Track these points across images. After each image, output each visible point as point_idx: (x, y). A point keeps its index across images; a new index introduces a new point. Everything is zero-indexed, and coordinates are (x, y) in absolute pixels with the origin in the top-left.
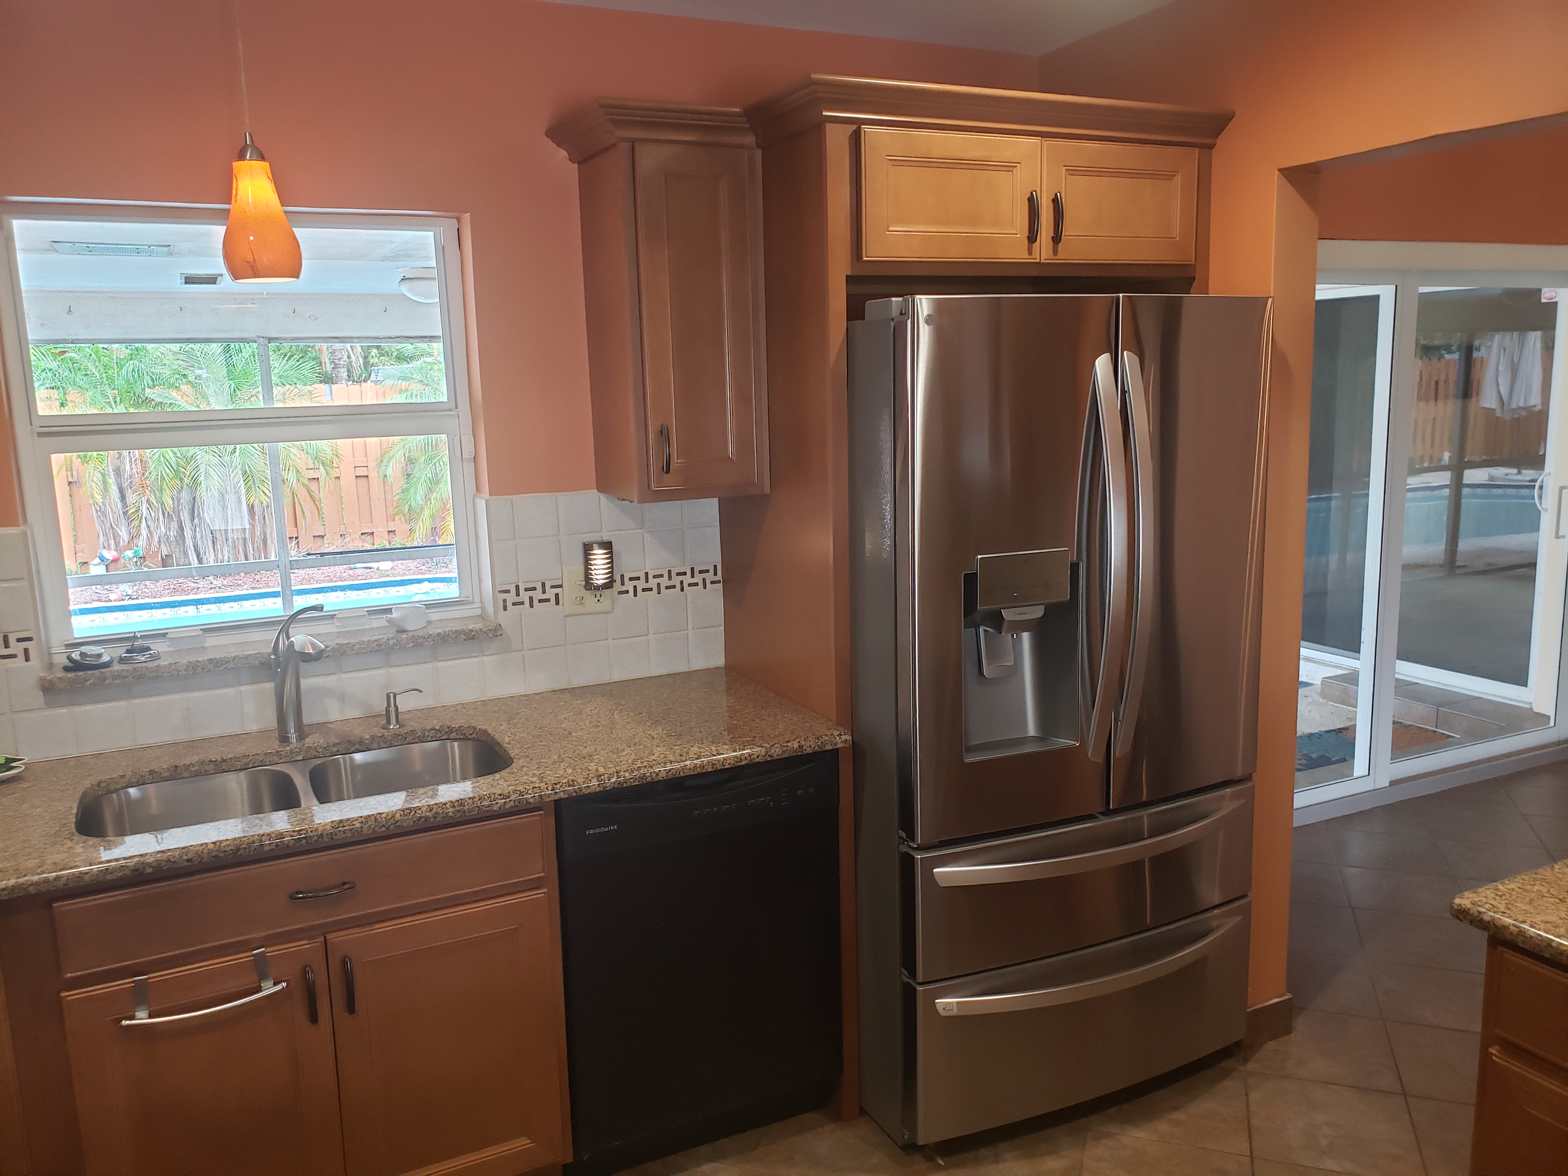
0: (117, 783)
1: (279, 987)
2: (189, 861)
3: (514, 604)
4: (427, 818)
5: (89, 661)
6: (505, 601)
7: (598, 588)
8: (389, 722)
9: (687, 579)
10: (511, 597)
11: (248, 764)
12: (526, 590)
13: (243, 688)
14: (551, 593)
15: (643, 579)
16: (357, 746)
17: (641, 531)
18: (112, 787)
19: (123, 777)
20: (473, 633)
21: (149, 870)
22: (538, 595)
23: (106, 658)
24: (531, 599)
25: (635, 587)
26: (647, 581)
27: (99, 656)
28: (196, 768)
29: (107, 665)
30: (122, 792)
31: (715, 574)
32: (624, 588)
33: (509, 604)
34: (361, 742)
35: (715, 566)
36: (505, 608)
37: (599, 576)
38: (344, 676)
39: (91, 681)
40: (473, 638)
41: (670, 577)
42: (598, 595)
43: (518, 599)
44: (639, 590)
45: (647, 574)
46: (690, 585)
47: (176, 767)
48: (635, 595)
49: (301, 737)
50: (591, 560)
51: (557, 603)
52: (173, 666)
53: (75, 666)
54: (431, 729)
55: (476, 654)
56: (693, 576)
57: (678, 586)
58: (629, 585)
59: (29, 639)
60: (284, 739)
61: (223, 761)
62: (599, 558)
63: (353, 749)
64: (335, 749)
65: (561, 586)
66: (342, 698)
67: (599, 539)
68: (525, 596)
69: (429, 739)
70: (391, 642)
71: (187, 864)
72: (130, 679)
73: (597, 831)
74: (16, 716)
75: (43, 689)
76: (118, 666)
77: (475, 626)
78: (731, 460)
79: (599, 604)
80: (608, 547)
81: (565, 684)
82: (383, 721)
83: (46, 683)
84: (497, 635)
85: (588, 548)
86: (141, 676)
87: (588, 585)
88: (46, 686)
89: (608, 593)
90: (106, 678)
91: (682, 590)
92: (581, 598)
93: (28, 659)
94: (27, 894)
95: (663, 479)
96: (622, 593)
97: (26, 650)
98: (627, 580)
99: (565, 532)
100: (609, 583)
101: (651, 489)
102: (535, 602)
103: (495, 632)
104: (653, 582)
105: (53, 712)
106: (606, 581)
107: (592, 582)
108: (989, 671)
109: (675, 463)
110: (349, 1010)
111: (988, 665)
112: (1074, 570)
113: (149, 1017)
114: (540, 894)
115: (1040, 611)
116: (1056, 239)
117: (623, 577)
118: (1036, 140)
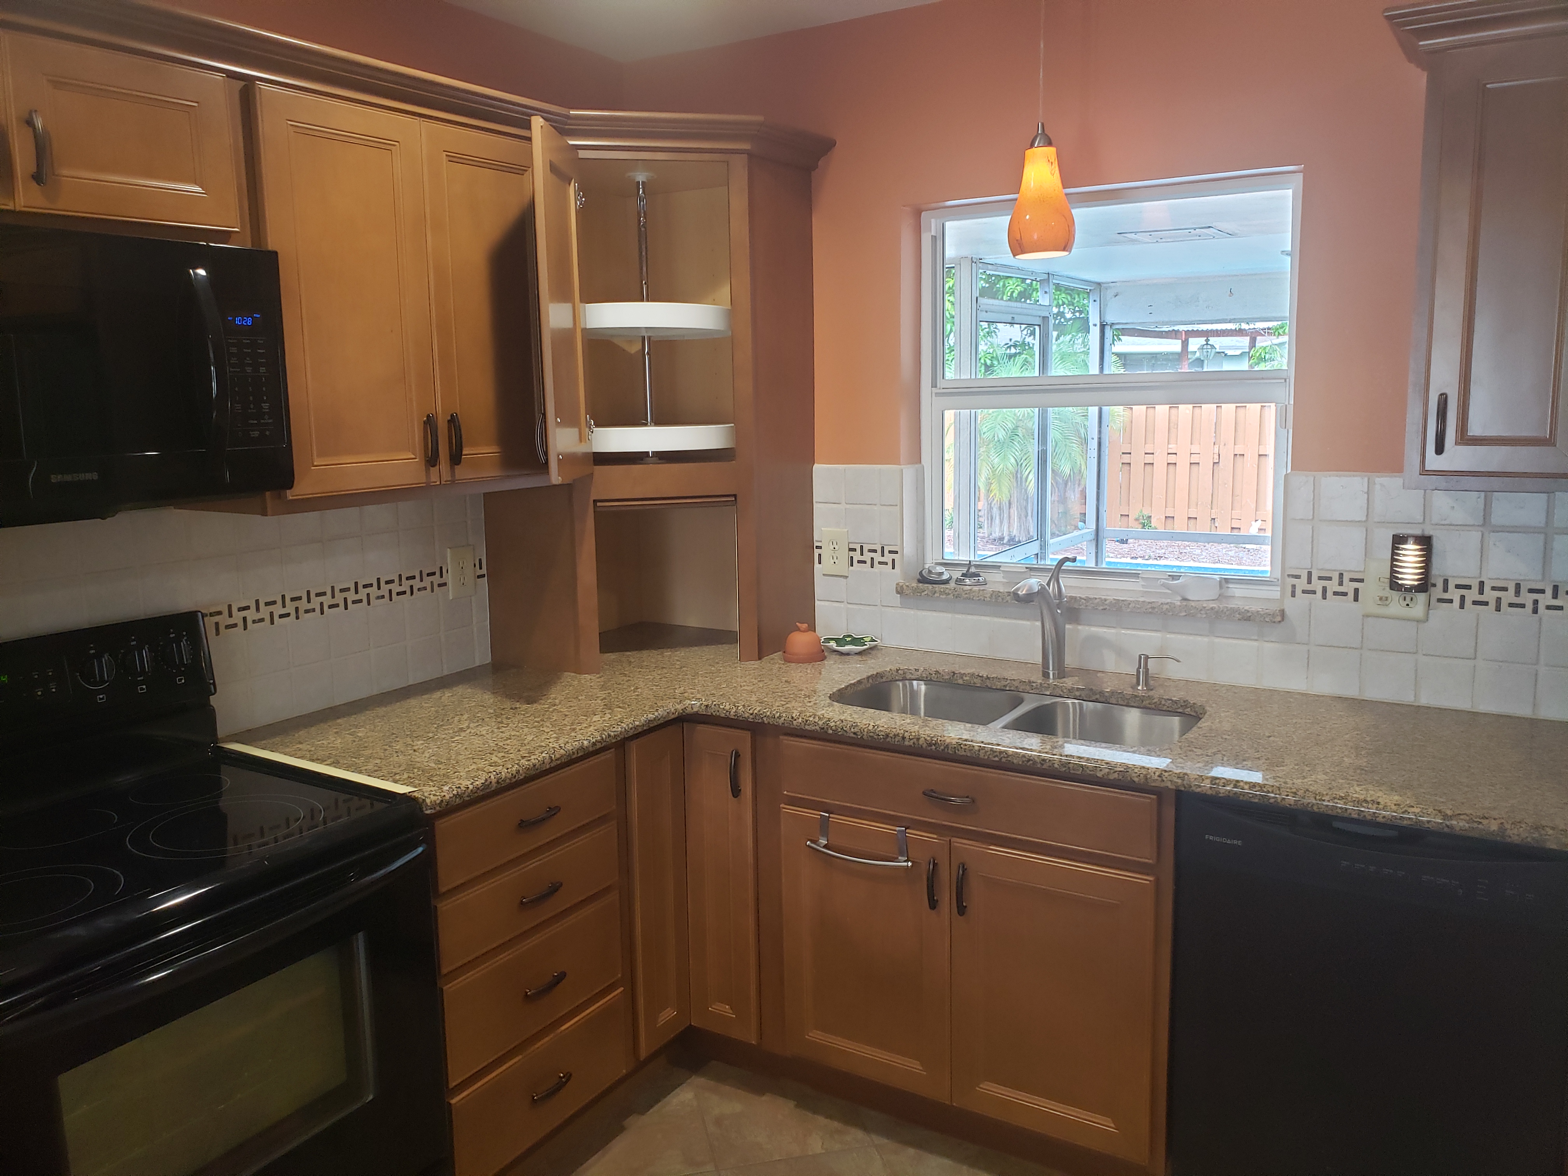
0: (911, 675)
1: (906, 864)
3: (1304, 592)
5: (934, 577)
6: (1294, 586)
7: (1410, 589)
8: (1138, 684)
9: (1546, 599)
10: (1302, 584)
11: (1005, 686)
12: (1320, 578)
14: (1349, 587)
15: (1476, 589)
16: (1098, 696)
17: (1481, 529)
18: (907, 676)
19: (914, 670)
20: (1249, 614)
22: (1333, 586)
23: (945, 577)
24: (1325, 589)
25: (1463, 597)
26: (1481, 592)
27: (941, 574)
28: (968, 678)
29: (946, 582)
32: (1446, 596)
33: (1298, 591)
34: (1101, 693)
36: (1293, 595)
37: (1410, 574)
38: (1121, 631)
39: (926, 593)
40: (1248, 619)
41: (1518, 593)
42: (1408, 599)
43: (1309, 587)
44: (1468, 601)
45: (1483, 583)
46: (1549, 608)
47: (953, 672)
48: (1462, 606)
49: (1059, 675)
50: (1398, 555)
51: (1356, 599)
52: (981, 592)
53: (923, 580)
54: (1168, 699)
55: (1256, 638)
57: (1529, 606)
58: (1454, 594)
59: (896, 552)
60: (1046, 675)
61: (988, 678)
62: (1411, 554)
63: (1094, 698)
64: (1078, 693)
65: (1362, 581)
66: (1120, 652)
67: (1418, 532)
68: (1318, 585)
69: (1164, 708)
70: (1165, 607)
72: (951, 596)
74: (884, 609)
75: (898, 592)
76: (952, 584)
77: (1254, 607)
78: (1547, 442)
79: (1407, 609)
80: (1425, 542)
81: (1352, 692)
82: (1135, 680)
83: (899, 589)
84: (1280, 622)
85: (1398, 540)
86: (958, 597)
87: (1394, 584)
88: (900, 591)
89: (1421, 597)
90: (935, 592)
91: (1535, 611)
92: (1387, 599)
93: (893, 568)
94: (763, 723)
95: (1434, 462)
96: (1440, 600)
97: (893, 560)
98: (1451, 586)
99: (1376, 520)
100: (1424, 585)
101: (1424, 472)
102: (1329, 594)
103: (1279, 619)
104: (1490, 595)
105: (905, 611)
106: (1416, 583)
107: (1400, 582)
109: (1457, 443)
110: (961, 910)
113: (825, 847)
114: (1146, 880)
117: (1446, 581)
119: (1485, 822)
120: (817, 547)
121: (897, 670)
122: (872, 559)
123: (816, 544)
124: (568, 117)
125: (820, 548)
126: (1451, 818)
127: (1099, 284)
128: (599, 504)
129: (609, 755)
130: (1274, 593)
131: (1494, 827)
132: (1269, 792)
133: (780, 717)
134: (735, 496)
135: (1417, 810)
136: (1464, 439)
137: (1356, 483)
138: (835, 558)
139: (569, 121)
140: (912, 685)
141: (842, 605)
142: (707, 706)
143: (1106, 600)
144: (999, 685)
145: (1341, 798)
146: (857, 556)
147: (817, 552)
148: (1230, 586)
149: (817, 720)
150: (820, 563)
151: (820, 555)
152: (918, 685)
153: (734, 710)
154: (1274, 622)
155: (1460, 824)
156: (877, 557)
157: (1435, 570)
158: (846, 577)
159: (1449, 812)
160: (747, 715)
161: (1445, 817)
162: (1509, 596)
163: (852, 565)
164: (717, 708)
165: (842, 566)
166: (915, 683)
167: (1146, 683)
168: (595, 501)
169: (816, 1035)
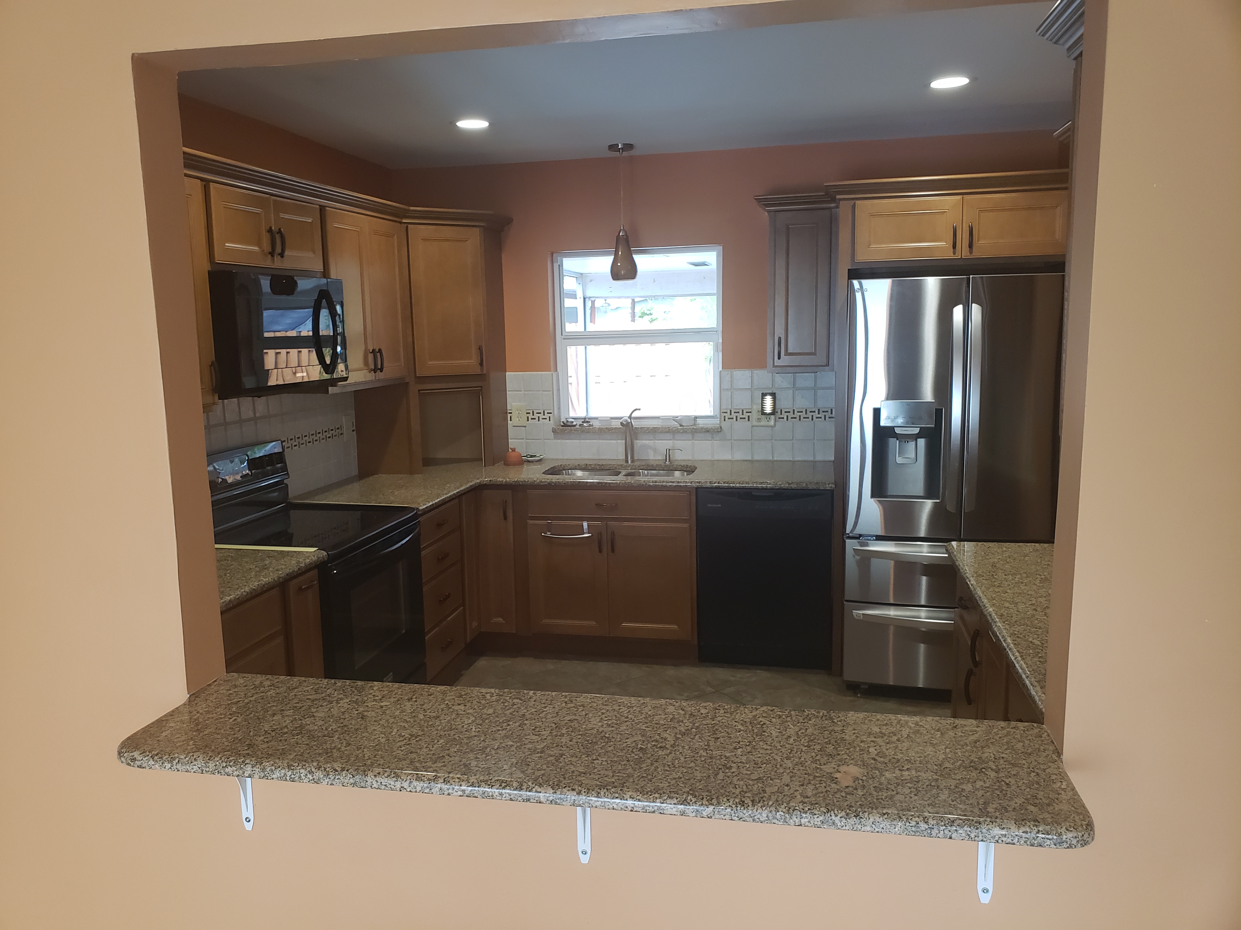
0: (567, 467)
1: (589, 535)
2: (565, 483)
3: (729, 419)
4: (643, 485)
5: (569, 424)
6: (725, 417)
7: (769, 414)
8: (666, 461)
9: (816, 415)
10: (728, 415)
11: (610, 467)
12: (735, 412)
13: (619, 441)
14: (746, 415)
15: (792, 412)
16: (651, 468)
17: (793, 389)
18: (566, 468)
19: (569, 465)
21: (553, 484)
22: (740, 415)
23: (574, 423)
24: (737, 417)
25: (787, 416)
26: (794, 414)
27: (573, 422)
28: (593, 466)
29: (575, 426)
30: (567, 471)
31: (832, 413)
32: (782, 416)
33: (726, 418)
34: (653, 466)
35: (832, 410)
36: (725, 420)
37: (768, 408)
38: (656, 441)
39: (568, 431)
40: (708, 431)
41: (806, 413)
42: (768, 418)
43: (731, 417)
44: (789, 418)
45: (794, 410)
46: (817, 418)
48: (787, 420)
49: (633, 461)
50: (764, 401)
51: (749, 420)
52: (594, 429)
53: (565, 425)
54: (680, 465)
55: (710, 439)
56: (819, 413)
57: (811, 418)
58: (785, 415)
59: (551, 413)
60: (627, 461)
61: (602, 465)
62: (768, 400)
63: (649, 468)
64: (642, 467)
65: (750, 412)
66: (655, 450)
67: (771, 391)
68: (734, 415)
69: (679, 469)
70: (674, 429)
71: (563, 484)
72: (579, 432)
73: (712, 505)
74: (545, 441)
76: (577, 427)
77: (709, 426)
78: (814, 354)
79: (768, 422)
80: (773, 395)
81: (750, 458)
83: (554, 430)
84: (720, 431)
85: (764, 395)
86: (583, 431)
87: (763, 413)
88: (554, 431)
89: (773, 417)
90: (572, 430)
91: (812, 419)
92: (760, 419)
93: (550, 421)
94: (520, 484)
95: (777, 362)
96: (780, 418)
97: (550, 417)
98: (783, 412)
99: (755, 387)
100: (774, 413)
101: (774, 366)
102: (738, 419)
103: (720, 430)
104: (797, 415)
105: (556, 441)
106: (771, 412)
107: (765, 412)
108: (899, 460)
109: (785, 355)
110: (613, 551)
111: (899, 456)
112: (938, 412)
113: (550, 535)
114: (686, 525)
115: (917, 431)
116: (971, 246)
117: (781, 410)
118: (959, 197)
119: (801, 484)
120: (509, 413)
121: (561, 465)
122: (539, 417)
123: (509, 411)
124: (409, 210)
125: (511, 413)
126: (791, 484)
127: (582, 274)
128: (421, 392)
129: (456, 501)
130: (717, 421)
131: (804, 485)
132: (730, 484)
133: (528, 481)
134: (481, 387)
135: (780, 483)
136: (787, 354)
137: (747, 373)
138: (519, 417)
139: (409, 212)
140: (568, 472)
141: (523, 440)
142: (490, 480)
143: (649, 428)
144: (607, 468)
145: (755, 482)
146: (531, 416)
147: (509, 415)
148: (697, 419)
149: (546, 480)
150: (511, 420)
151: (511, 417)
152: (571, 472)
153: (505, 480)
154: (718, 432)
155: (794, 486)
156: (541, 416)
157: (777, 407)
158: (525, 427)
159: (790, 482)
160: (511, 482)
161: (789, 484)
162: (803, 415)
163: (528, 421)
164: (495, 480)
165: (524, 422)
166: (570, 471)
167: (669, 461)
168: (419, 391)
169: (546, 621)
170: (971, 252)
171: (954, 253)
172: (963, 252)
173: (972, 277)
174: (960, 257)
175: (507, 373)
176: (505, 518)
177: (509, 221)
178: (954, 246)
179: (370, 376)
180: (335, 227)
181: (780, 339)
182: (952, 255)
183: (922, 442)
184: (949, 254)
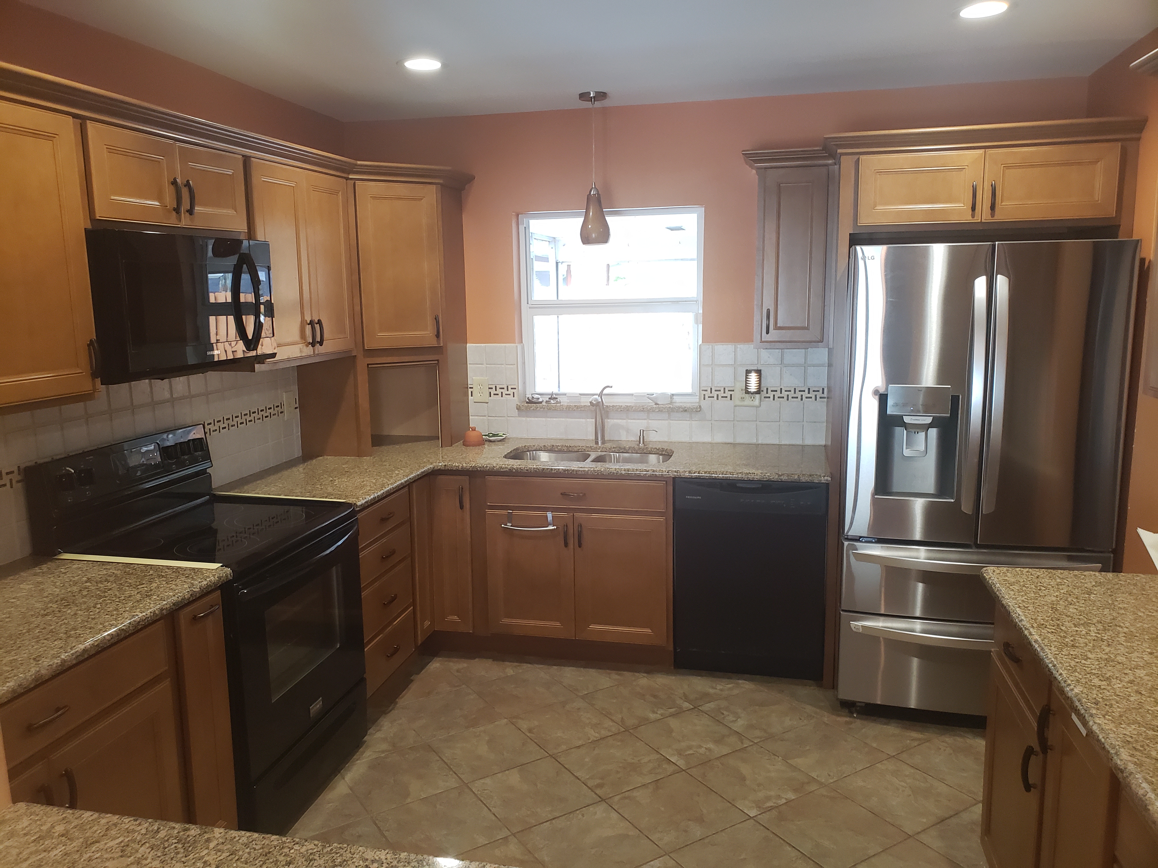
0: (532, 448)
1: (553, 528)
2: (527, 470)
3: (709, 397)
4: (614, 473)
5: (534, 400)
6: (704, 395)
7: (753, 393)
8: (640, 443)
9: (805, 394)
10: (708, 394)
11: (579, 449)
12: (716, 391)
13: (588, 420)
14: (728, 394)
15: (779, 391)
16: (623, 450)
17: (780, 366)
18: (530, 449)
19: (534, 446)
20: (686, 409)
21: (514, 471)
22: (721, 394)
23: (540, 400)
24: (718, 395)
25: (774, 395)
26: (781, 393)
27: (539, 398)
28: (560, 447)
29: (541, 402)
30: (531, 452)
31: (823, 393)
32: (768, 395)
33: (706, 397)
34: (624, 448)
35: (823, 389)
36: (704, 399)
37: (753, 386)
38: (629, 421)
39: (533, 408)
40: (686, 411)
41: (795, 392)
42: (752, 398)
43: (711, 395)
44: (776, 397)
45: (781, 389)
46: (807, 398)
47: (553, 445)
48: (774, 399)
49: (604, 442)
50: (748, 378)
51: (731, 399)
52: (561, 406)
53: (530, 402)
54: (655, 448)
55: (690, 419)
56: (809, 393)
57: (800, 397)
58: (771, 394)
59: (515, 389)
60: (597, 442)
61: (570, 447)
62: (753, 378)
63: (621, 451)
64: (614, 450)
65: (733, 391)
66: (628, 431)
67: (756, 368)
68: (715, 394)
69: (654, 452)
70: (649, 407)
72: (546, 409)
73: (691, 497)
74: (508, 418)
75: (517, 409)
76: (544, 404)
77: (688, 405)
78: (807, 328)
79: (752, 402)
80: (759, 372)
81: (731, 440)
82: (638, 442)
83: (518, 407)
84: (699, 411)
85: (748, 372)
86: (550, 409)
87: (747, 392)
88: (518, 408)
89: (758, 396)
90: (537, 408)
91: (802, 399)
92: (744, 398)
93: (514, 397)
94: (477, 470)
95: (765, 337)
96: (765, 397)
97: (514, 393)
98: (769, 391)
99: (738, 364)
100: (759, 392)
101: (762, 342)
102: (720, 397)
103: (699, 410)
104: (784, 394)
105: (520, 419)
106: (756, 390)
107: (749, 390)
108: (907, 452)
109: (774, 329)
110: (580, 546)
111: (906, 449)
112: (955, 400)
113: (511, 526)
114: (662, 519)
115: (929, 420)
116: (993, 207)
117: (767, 389)
118: (981, 151)
119: (793, 475)
120: (470, 388)
121: (525, 446)
122: (502, 393)
123: (469, 386)
124: (356, 165)
125: (472, 388)
126: (781, 476)
128: (369, 366)
129: (406, 489)
130: (696, 399)
131: (796, 477)
132: (712, 474)
133: (487, 467)
134: (438, 360)
135: (768, 474)
136: (777, 328)
137: (729, 348)
138: (481, 393)
139: (356, 167)
141: (485, 418)
142: (445, 465)
143: (621, 406)
144: (576, 449)
145: (740, 473)
146: (493, 392)
147: (470, 390)
148: (674, 397)
149: (506, 466)
150: (472, 396)
151: (472, 392)
153: (461, 466)
154: (697, 411)
155: (784, 478)
156: (505, 392)
157: (762, 385)
158: (487, 403)
159: (780, 474)
160: (468, 468)
161: (779, 476)
162: (791, 395)
163: (490, 396)
164: (451, 466)
165: (485, 397)
166: (534, 452)
167: (643, 443)
168: (368, 365)
169: (506, 621)
170: (993, 215)
171: (973, 216)
172: (983, 215)
173: (998, 244)
174: (979, 221)
175: (468, 345)
176: (462, 507)
177: (470, 179)
178: (973, 208)
179: (308, 351)
180: (263, 181)
181: (768, 312)
182: (971, 219)
183: (933, 432)
184: (967, 218)
